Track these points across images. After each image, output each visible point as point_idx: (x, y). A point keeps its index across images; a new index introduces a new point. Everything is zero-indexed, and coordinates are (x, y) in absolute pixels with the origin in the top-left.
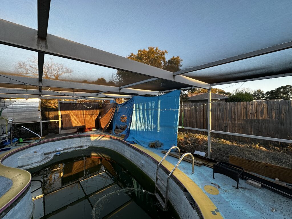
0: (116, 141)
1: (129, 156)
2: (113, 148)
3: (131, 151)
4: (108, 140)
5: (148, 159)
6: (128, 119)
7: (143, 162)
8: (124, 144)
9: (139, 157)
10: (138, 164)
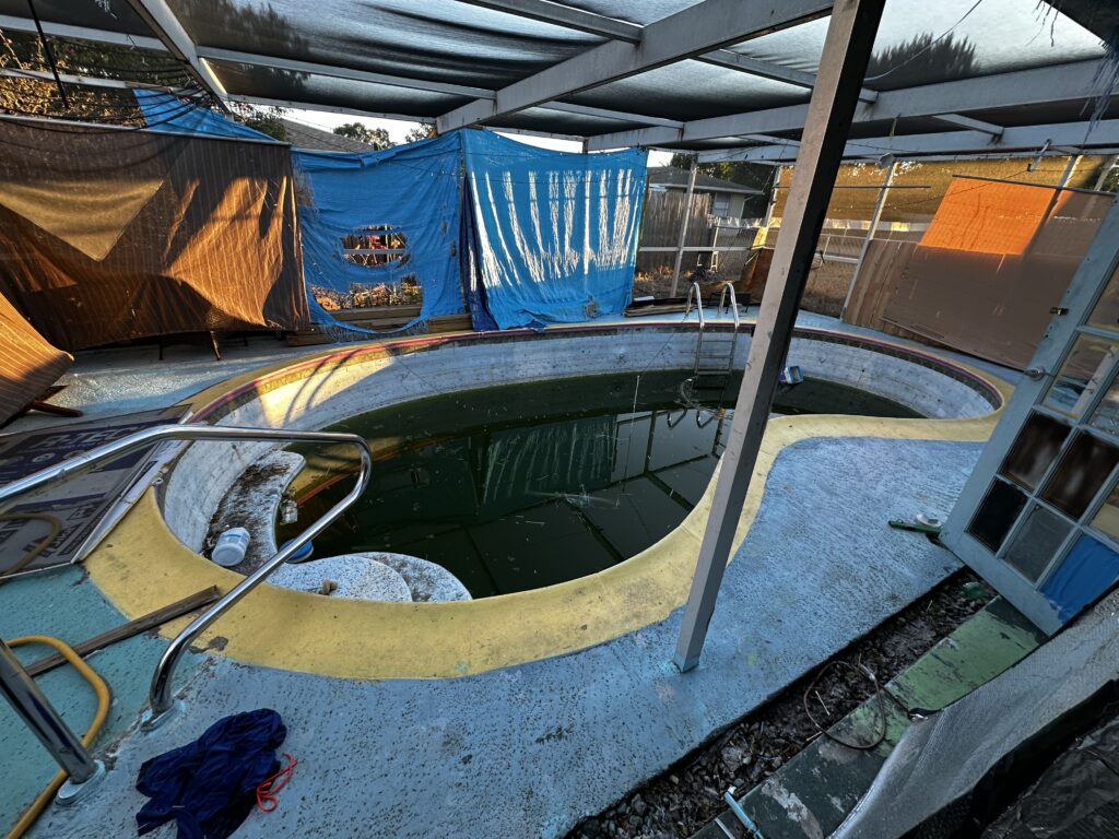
1: (545, 368)
2: (427, 388)
3: (554, 350)
4: (379, 368)
5: (637, 336)
6: (424, 245)
7: (622, 351)
8: (505, 345)
9: (601, 347)
10: (598, 367)
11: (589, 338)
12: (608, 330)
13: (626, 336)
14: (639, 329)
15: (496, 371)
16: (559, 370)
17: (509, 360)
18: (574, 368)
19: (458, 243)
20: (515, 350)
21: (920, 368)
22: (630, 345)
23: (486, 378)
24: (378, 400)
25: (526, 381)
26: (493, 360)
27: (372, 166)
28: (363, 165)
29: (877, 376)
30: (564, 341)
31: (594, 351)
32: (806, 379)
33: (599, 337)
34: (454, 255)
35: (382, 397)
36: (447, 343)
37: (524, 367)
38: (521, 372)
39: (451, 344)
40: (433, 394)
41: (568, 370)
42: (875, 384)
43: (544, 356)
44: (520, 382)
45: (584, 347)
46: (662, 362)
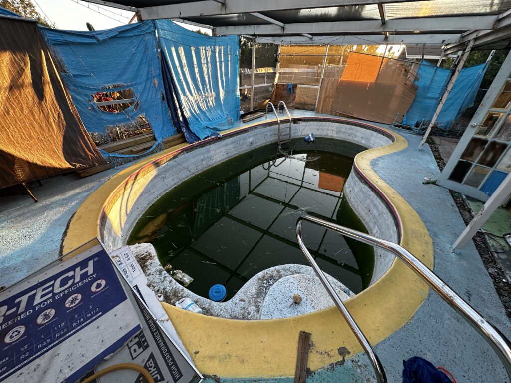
0: (181, 157)
1: (223, 155)
2: (176, 181)
3: (226, 145)
4: (152, 177)
5: (256, 131)
6: (145, 95)
7: (251, 140)
8: (206, 147)
9: (243, 139)
10: (243, 149)
11: (238, 136)
12: (245, 131)
13: (252, 132)
14: (256, 128)
15: (204, 162)
16: (229, 154)
17: (208, 155)
18: (235, 152)
19: (164, 92)
20: (211, 149)
21: (353, 127)
22: (253, 136)
23: (200, 167)
24: (155, 196)
25: (217, 164)
26: (202, 157)
27: (104, 41)
28: (98, 40)
29: (338, 132)
30: (230, 140)
31: (241, 142)
32: (316, 138)
33: (242, 135)
34: (163, 99)
35: (157, 193)
36: (180, 153)
37: (215, 157)
38: (214, 160)
39: (182, 153)
40: (179, 184)
41: (232, 154)
42: (338, 135)
43: (222, 149)
44: (214, 165)
45: (237, 141)
46: (265, 141)
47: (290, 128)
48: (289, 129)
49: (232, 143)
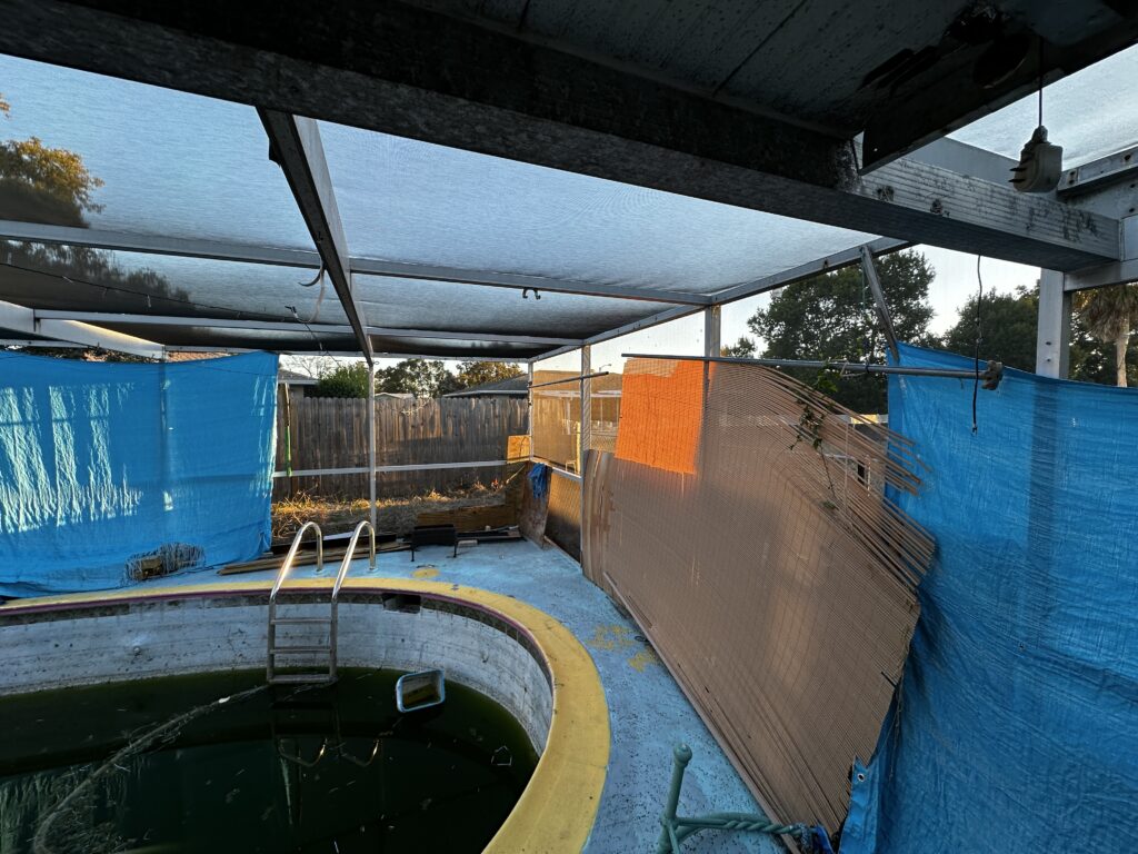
5: (172, 615)
7: (137, 641)
9: (96, 636)
10: (91, 670)
11: (63, 623)
12: (109, 608)
13: (148, 614)
14: (171, 604)
18: (38, 676)
22: (158, 629)
31: (81, 645)
33: (91, 620)
41: (23, 679)
45: (56, 637)
46: (229, 655)
47: (334, 623)
48: (327, 628)
49: (30, 642)
